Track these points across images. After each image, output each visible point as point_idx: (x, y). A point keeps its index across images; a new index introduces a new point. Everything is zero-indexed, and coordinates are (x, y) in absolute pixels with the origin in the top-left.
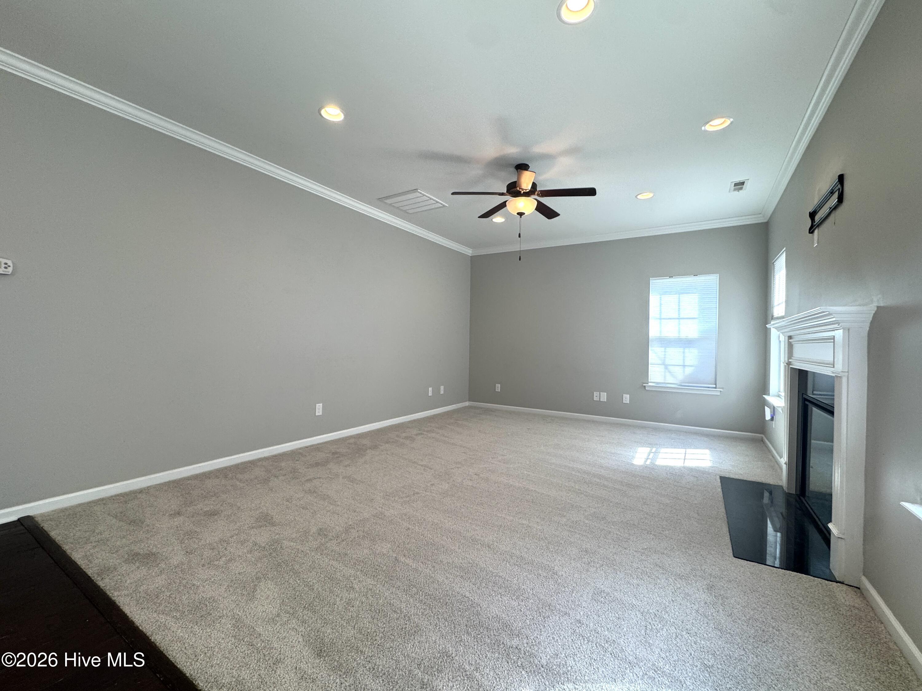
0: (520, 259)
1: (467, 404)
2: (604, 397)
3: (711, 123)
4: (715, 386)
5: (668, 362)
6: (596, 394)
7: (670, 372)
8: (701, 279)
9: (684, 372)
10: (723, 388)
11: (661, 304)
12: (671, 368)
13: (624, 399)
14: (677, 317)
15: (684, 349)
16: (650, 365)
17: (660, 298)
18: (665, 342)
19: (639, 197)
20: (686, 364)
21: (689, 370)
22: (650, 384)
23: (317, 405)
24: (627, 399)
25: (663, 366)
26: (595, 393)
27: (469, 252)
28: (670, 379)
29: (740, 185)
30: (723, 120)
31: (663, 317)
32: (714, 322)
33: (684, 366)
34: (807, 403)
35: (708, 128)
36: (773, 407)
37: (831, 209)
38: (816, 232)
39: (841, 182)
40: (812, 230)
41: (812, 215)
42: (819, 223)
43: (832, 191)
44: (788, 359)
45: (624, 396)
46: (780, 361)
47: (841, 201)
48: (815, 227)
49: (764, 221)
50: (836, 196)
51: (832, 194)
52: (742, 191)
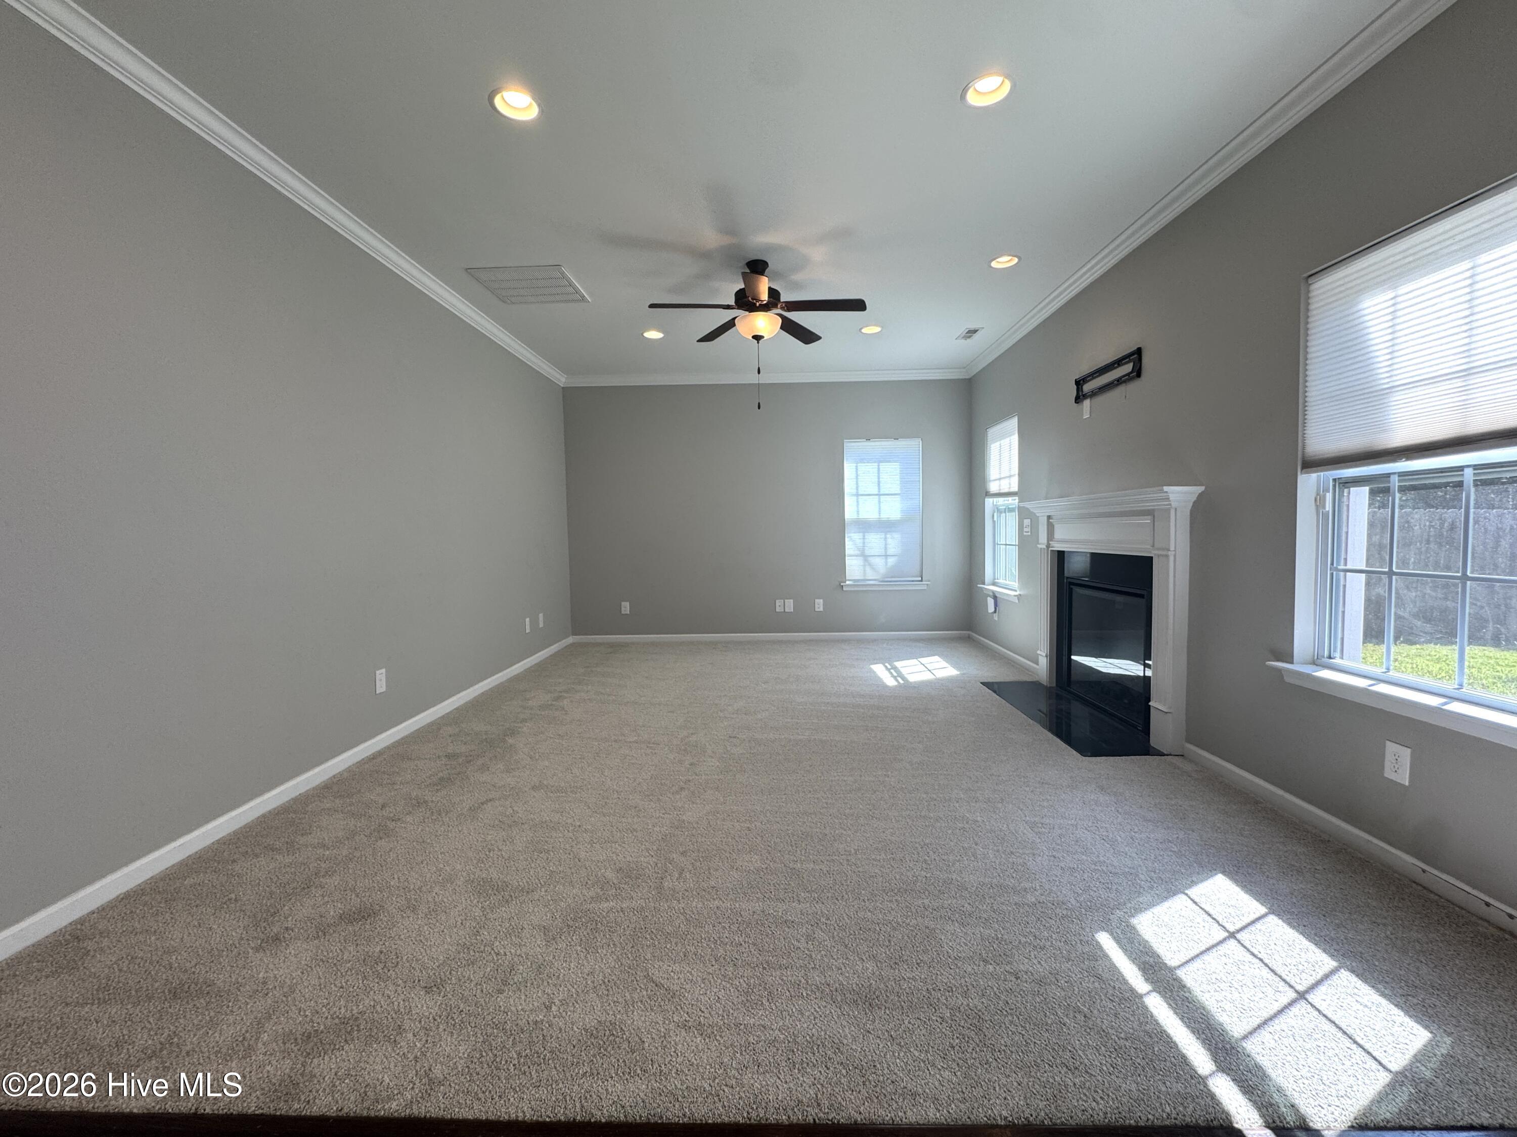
0: (759, 408)
1: (571, 640)
2: (790, 605)
3: (998, 260)
4: (920, 579)
5: (867, 552)
6: (779, 603)
7: (870, 565)
8: (902, 443)
9: (886, 563)
10: (929, 581)
11: (857, 476)
12: (872, 560)
13: (816, 606)
14: (877, 493)
15: (886, 535)
16: (847, 558)
17: (857, 467)
18: (865, 526)
19: (864, 331)
20: (888, 554)
21: (891, 561)
22: (848, 582)
23: (378, 672)
24: (819, 605)
25: (861, 558)
26: (777, 601)
27: (561, 379)
28: (871, 575)
29: (972, 332)
30: (1010, 258)
31: (860, 492)
32: (918, 500)
33: (886, 556)
34: (1072, 586)
35: (994, 264)
36: (995, 598)
37: (1119, 382)
38: (1087, 403)
39: (1137, 354)
40: (1079, 399)
41: (1079, 383)
42: (1093, 394)
43: (1119, 363)
44: (1048, 541)
45: (817, 601)
46: (995, 544)
47: (1139, 375)
48: (1085, 397)
49: (967, 377)
50: (1128, 368)
51: (1119, 365)
52: (968, 340)
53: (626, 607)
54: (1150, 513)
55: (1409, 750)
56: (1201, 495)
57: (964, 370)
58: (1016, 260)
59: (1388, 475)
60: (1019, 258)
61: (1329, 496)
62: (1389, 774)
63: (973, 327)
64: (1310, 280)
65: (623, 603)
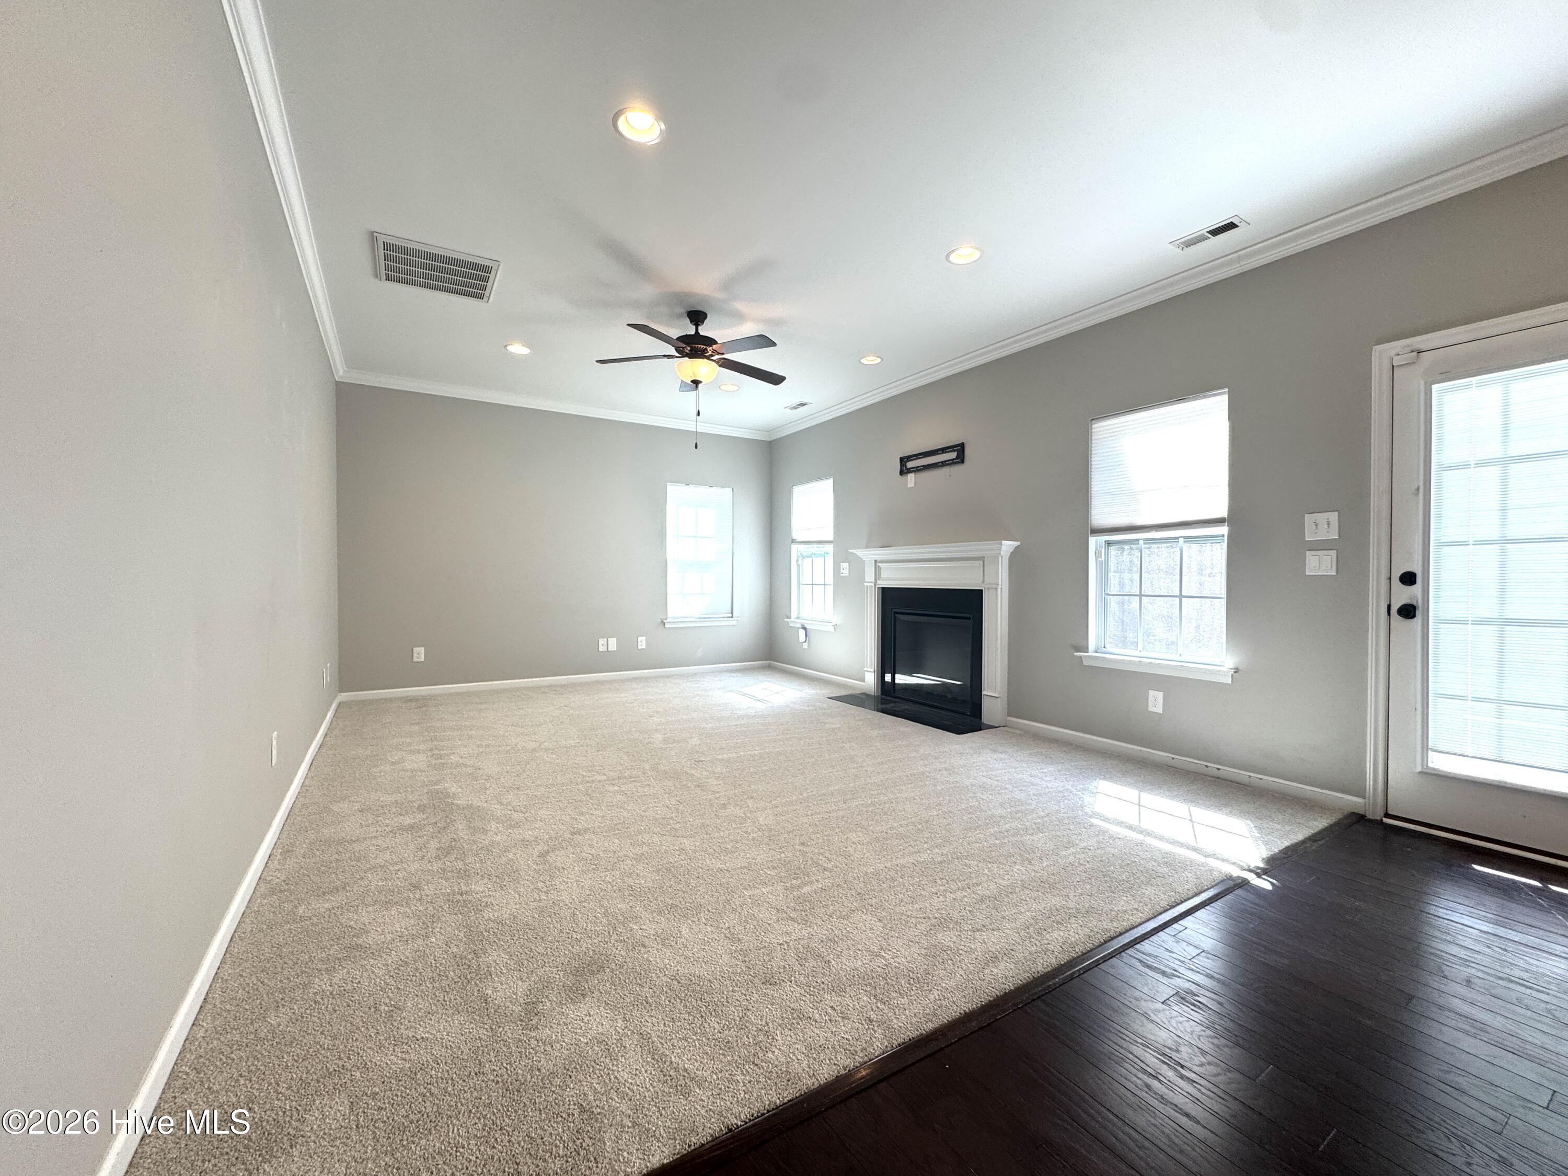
0: (696, 447)
3: (867, 358)
4: (731, 615)
9: (703, 602)
10: (738, 617)
13: (639, 643)
14: (695, 535)
20: (704, 592)
22: (669, 620)
24: (642, 643)
26: (602, 640)
29: (801, 405)
30: (875, 358)
33: (703, 594)
34: (896, 615)
35: (863, 360)
36: (805, 628)
37: (944, 464)
38: (911, 477)
39: (960, 449)
40: (904, 471)
41: (903, 460)
42: (917, 470)
43: (944, 450)
44: (876, 580)
45: (640, 639)
46: (799, 584)
47: (963, 462)
48: (909, 471)
49: (769, 440)
50: (953, 455)
51: (943, 453)
52: (794, 411)
53: (420, 654)
54: (982, 559)
55: (1162, 693)
56: (1017, 548)
57: (767, 433)
58: (879, 360)
59: (1138, 540)
60: (882, 360)
61: (1103, 550)
62: (1151, 708)
63: (804, 401)
64: (1093, 422)
65: (416, 650)
